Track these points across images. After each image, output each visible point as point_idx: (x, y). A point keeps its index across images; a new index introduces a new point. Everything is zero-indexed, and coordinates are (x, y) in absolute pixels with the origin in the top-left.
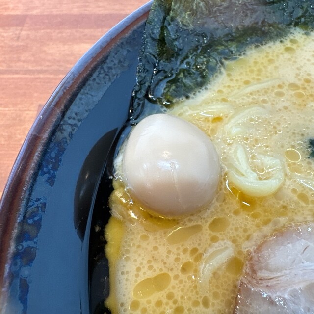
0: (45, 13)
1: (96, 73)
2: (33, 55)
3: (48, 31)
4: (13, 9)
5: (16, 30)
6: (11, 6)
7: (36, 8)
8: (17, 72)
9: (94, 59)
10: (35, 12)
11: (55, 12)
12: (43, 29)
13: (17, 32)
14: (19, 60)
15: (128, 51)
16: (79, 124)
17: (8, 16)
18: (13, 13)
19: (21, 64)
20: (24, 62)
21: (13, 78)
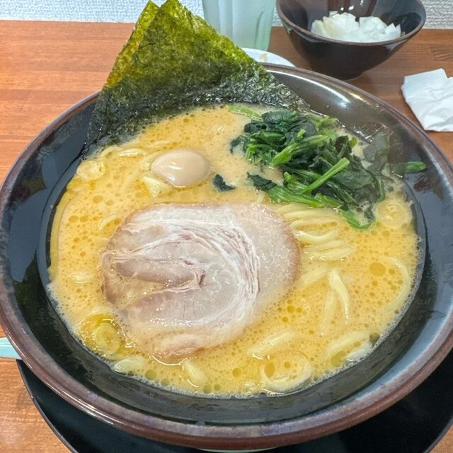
0: (48, 89)
1: (62, 128)
2: (33, 124)
3: (48, 105)
4: (19, 85)
5: (20, 103)
6: (17, 82)
7: (40, 85)
8: (17, 138)
9: (60, 121)
10: (38, 88)
11: (57, 89)
12: (45, 103)
13: (20, 105)
14: (20, 128)
15: (83, 118)
16: (48, 154)
17: (13, 91)
18: (19, 88)
19: (21, 131)
20: (23, 129)
21: (13, 142)
